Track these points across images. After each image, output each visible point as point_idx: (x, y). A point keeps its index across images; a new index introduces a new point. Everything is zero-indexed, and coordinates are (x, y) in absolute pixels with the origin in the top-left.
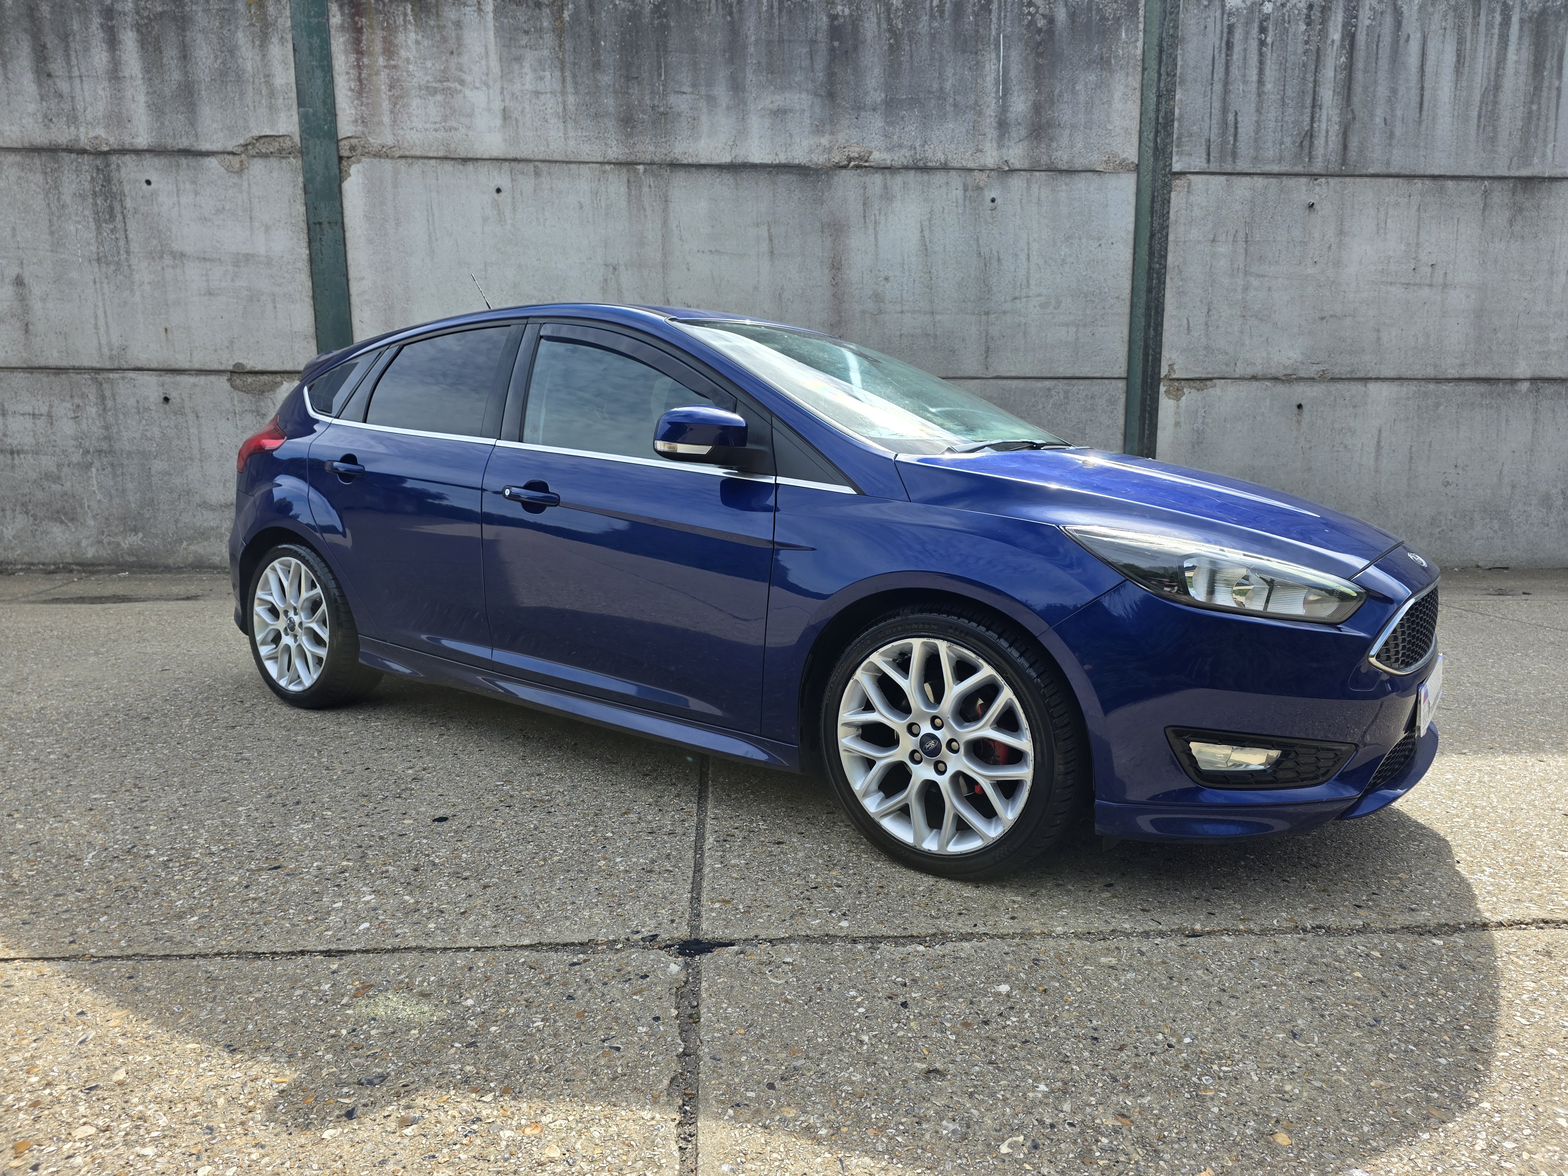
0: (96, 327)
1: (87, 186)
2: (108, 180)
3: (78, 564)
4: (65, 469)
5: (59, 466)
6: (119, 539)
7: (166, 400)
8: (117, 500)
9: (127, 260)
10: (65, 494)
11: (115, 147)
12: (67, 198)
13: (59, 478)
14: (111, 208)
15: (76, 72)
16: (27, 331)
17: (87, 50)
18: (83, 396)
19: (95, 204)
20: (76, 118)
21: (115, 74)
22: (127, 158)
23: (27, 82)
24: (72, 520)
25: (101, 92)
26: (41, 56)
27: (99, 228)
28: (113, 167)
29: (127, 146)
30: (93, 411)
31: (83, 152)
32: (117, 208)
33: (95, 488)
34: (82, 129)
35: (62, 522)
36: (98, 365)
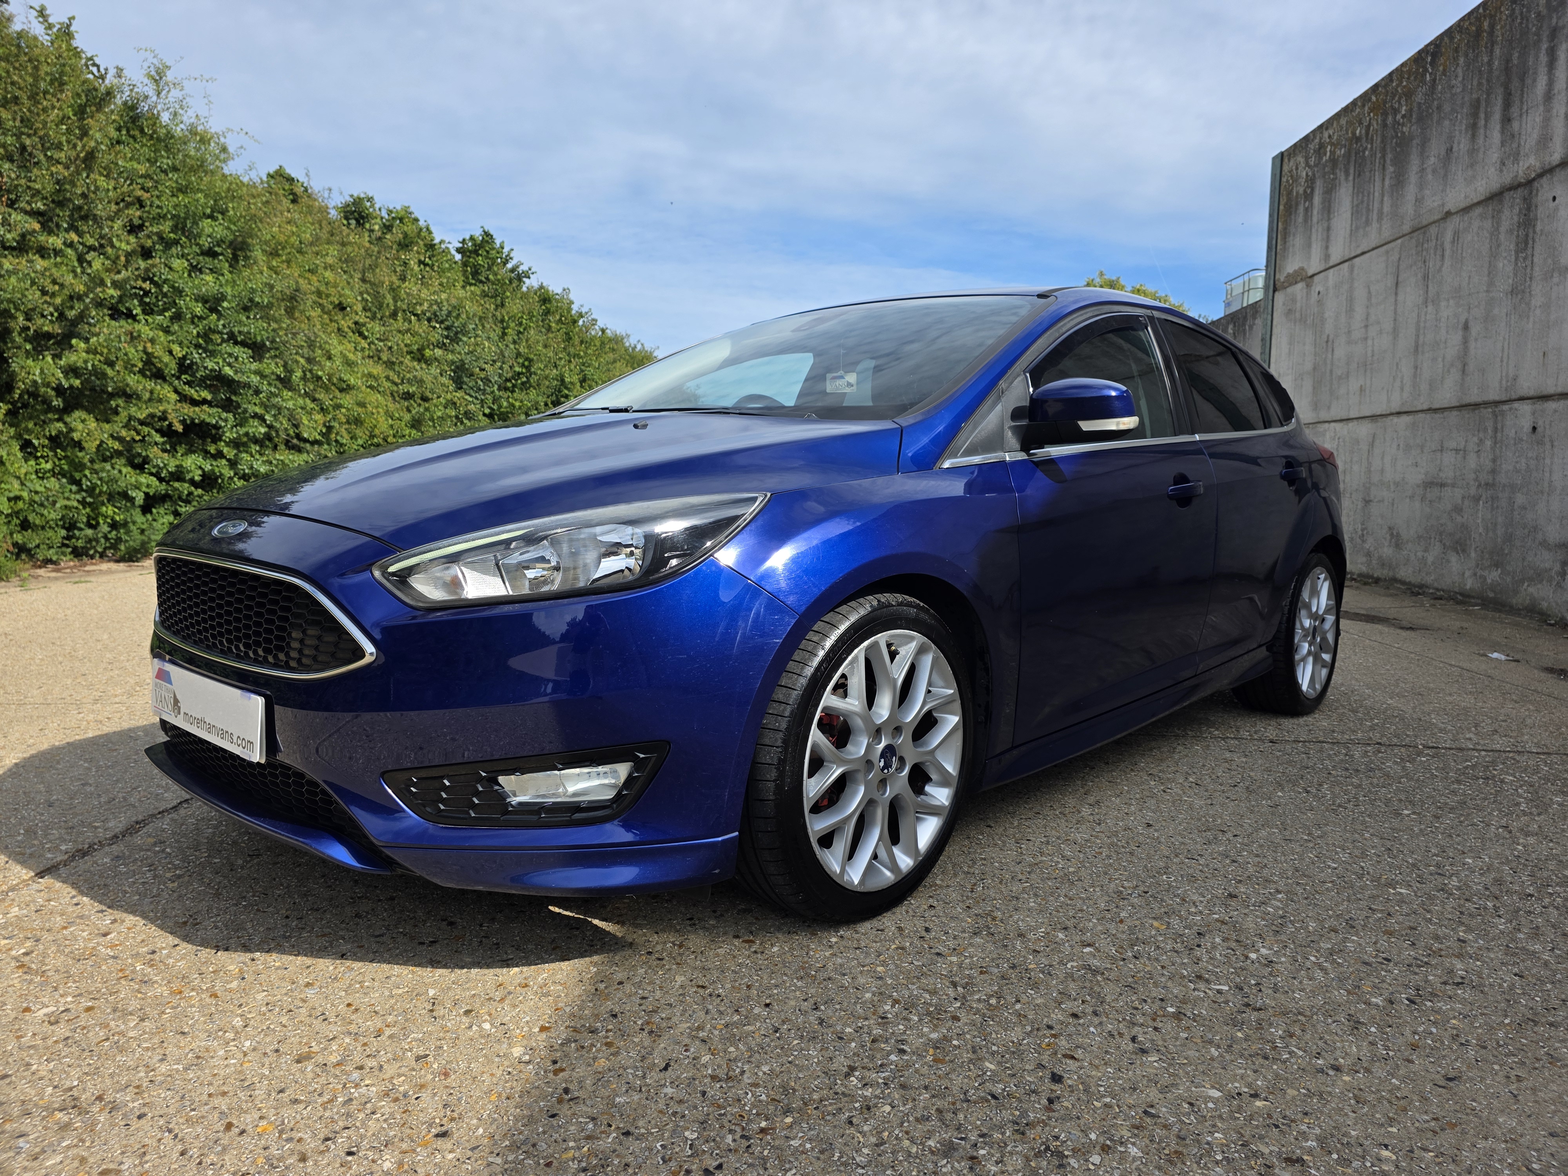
0: (1502, 361)
1: (1516, 218)
2: (1529, 209)
3: (1461, 594)
4: (1466, 502)
5: (1463, 498)
6: (1486, 573)
7: (1534, 429)
8: (1491, 534)
9: (1530, 286)
10: (1463, 525)
11: (1539, 171)
12: (1502, 237)
13: (1461, 510)
14: (1527, 235)
15: (1525, 108)
16: (1464, 371)
17: (1535, 80)
18: (1485, 430)
19: (1518, 236)
20: (1518, 154)
21: (1549, 97)
22: (1544, 180)
23: (1496, 135)
24: (1464, 551)
25: (1537, 120)
26: (1507, 105)
27: (1517, 259)
28: (1535, 192)
29: (1547, 167)
30: (1488, 443)
31: (1520, 185)
32: (1531, 235)
33: (1479, 521)
34: (1521, 164)
35: (1458, 553)
36: (1497, 398)
